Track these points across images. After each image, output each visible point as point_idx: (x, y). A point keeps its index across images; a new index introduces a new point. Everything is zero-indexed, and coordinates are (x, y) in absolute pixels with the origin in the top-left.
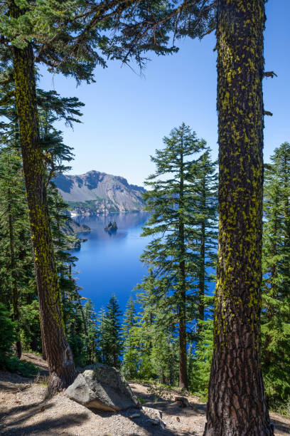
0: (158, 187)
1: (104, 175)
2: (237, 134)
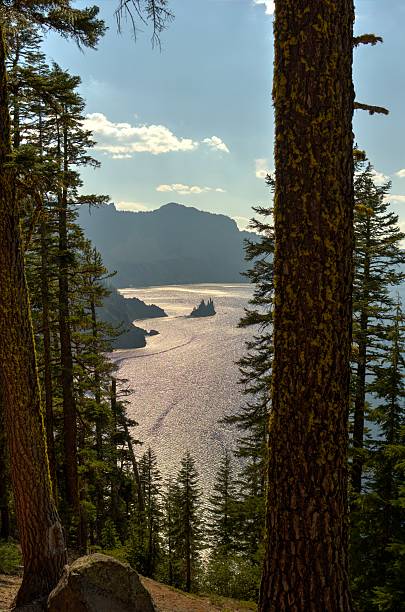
2: (297, 152)
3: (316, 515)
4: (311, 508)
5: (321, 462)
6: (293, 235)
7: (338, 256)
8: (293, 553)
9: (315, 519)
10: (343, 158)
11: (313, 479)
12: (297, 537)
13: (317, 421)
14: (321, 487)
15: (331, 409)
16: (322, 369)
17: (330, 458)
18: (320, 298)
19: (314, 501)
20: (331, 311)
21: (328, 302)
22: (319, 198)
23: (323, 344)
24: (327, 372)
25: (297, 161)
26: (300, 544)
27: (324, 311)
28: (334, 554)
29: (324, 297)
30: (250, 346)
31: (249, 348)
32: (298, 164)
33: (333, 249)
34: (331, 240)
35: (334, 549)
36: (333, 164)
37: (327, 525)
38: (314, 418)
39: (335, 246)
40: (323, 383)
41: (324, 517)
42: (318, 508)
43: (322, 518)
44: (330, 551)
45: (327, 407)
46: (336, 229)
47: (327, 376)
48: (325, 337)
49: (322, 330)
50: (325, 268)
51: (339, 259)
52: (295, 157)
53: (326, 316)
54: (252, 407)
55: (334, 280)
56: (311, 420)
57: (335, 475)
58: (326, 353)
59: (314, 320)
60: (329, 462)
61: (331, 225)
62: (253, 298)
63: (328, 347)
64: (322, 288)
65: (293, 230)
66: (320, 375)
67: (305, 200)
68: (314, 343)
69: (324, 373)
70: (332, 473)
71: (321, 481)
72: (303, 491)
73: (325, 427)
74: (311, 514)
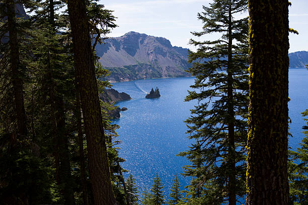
0: (205, 49)
1: (144, 36)
2: (263, 4)
3: (275, 178)
4: (272, 175)
5: (277, 152)
6: (261, 44)
7: (282, 53)
8: (264, 197)
9: (274, 180)
10: (284, 6)
11: (273, 160)
12: (266, 189)
13: (274, 133)
14: (277, 164)
15: (280, 126)
16: (276, 108)
17: (281, 150)
18: (275, 73)
19: (274, 171)
20: (280, 80)
21: (278, 75)
22: (274, 26)
23: (277, 95)
24: (279, 109)
25: (263, 8)
26: (267, 192)
27: (276, 80)
28: (283, 196)
29: (277, 72)
30: (193, 112)
31: (192, 113)
32: (263, 10)
33: (281, 50)
34: (279, 45)
35: (284, 194)
36: (280, 9)
37: (280, 183)
38: (273, 131)
39: (281, 48)
40: (277, 114)
41: (279, 179)
42: (275, 174)
43: (277, 179)
44: (282, 195)
45: (279, 125)
46: (282, 40)
47: (279, 111)
48: (277, 92)
49: (276, 89)
50: (277, 59)
51: (283, 54)
52: (262, 6)
53: (278, 82)
54: (195, 146)
55: (281, 65)
56: (271, 132)
57: (283, 159)
58: (278, 100)
59: (272, 84)
60: (280, 152)
61: (279, 38)
62: (194, 84)
63: (279, 97)
64: (275, 69)
65: (261, 42)
66: (275, 110)
67: (267, 27)
68: (273, 95)
69: (277, 109)
70: (282, 157)
71: (277, 161)
72: (268, 167)
73: (278, 135)
74: (272, 177)
